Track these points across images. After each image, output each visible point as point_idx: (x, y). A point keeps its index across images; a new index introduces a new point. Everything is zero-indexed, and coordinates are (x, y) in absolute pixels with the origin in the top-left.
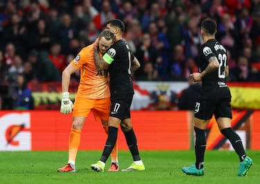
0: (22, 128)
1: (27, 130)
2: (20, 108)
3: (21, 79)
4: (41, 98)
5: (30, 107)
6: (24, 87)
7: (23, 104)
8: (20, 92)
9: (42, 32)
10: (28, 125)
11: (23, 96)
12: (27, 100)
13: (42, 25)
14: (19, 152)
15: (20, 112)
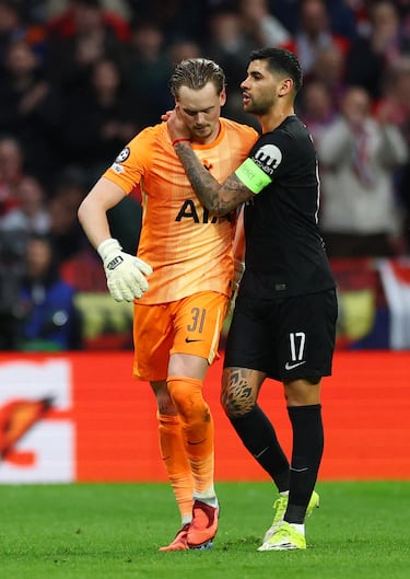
0: (45, 408)
1: (63, 416)
2: (37, 346)
3: (40, 254)
4: (107, 314)
5: (72, 340)
6: (50, 278)
7: (48, 332)
8: (39, 294)
9: (107, 99)
10: (64, 401)
11: (48, 307)
12: (60, 318)
13: (107, 77)
14: (37, 489)
15: (40, 357)
